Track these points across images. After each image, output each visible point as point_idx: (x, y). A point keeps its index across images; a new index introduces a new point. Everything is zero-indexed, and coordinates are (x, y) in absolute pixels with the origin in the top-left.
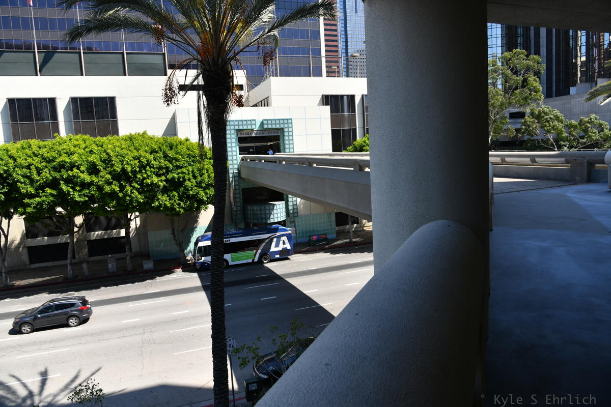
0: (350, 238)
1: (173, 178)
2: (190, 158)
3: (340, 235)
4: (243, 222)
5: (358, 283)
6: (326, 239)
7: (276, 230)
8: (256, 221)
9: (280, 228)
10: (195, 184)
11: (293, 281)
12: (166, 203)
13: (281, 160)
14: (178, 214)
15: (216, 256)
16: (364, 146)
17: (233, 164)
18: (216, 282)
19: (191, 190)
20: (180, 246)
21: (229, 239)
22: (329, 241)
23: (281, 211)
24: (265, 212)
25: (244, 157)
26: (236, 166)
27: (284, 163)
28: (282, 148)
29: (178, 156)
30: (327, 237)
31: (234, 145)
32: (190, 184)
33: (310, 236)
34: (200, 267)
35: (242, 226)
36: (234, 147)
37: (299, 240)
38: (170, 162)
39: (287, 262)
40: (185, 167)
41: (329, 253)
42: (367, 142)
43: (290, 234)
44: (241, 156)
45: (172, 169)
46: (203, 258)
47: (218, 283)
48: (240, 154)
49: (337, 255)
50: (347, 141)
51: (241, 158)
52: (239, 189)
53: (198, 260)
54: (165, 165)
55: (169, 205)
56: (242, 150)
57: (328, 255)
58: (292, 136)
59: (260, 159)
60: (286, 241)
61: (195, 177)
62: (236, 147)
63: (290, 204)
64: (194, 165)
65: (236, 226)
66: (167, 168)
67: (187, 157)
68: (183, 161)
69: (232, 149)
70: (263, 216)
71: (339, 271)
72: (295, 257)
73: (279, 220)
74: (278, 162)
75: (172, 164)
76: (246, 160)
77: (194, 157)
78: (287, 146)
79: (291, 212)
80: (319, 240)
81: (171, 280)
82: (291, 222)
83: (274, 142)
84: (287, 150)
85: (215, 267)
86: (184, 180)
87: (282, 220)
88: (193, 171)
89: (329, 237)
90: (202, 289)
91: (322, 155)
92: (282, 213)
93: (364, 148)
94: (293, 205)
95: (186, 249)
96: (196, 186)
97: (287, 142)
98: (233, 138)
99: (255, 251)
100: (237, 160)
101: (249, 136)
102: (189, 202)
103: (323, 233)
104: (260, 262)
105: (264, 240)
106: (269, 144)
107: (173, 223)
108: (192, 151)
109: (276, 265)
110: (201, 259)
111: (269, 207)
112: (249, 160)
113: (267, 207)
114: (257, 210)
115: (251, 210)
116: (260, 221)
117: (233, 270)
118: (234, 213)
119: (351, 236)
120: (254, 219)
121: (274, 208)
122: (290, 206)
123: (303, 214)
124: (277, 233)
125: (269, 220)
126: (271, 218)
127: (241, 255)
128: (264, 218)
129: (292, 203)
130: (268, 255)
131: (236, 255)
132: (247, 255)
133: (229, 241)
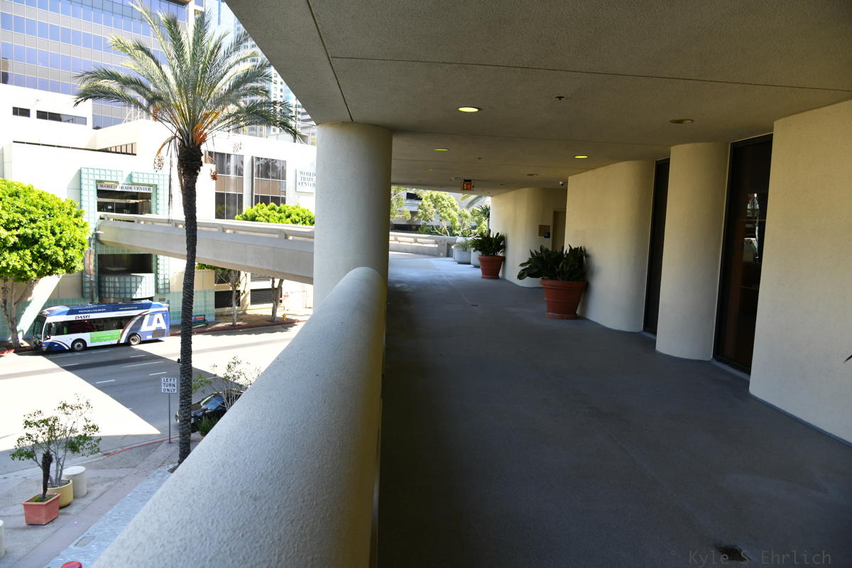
0: (233, 321)
1: (26, 234)
2: (45, 211)
3: (219, 317)
4: (98, 297)
6: (205, 320)
7: (148, 306)
8: (117, 296)
9: (153, 304)
10: (53, 241)
12: (16, 263)
13: (153, 221)
19: (49, 249)
21: (88, 315)
22: (208, 324)
23: (150, 285)
24: (131, 285)
25: (105, 215)
26: (93, 226)
28: (153, 209)
31: (91, 198)
34: (48, 349)
36: (91, 201)
39: (160, 343)
43: (166, 311)
44: (101, 213)
46: (52, 337)
48: (98, 211)
50: (232, 208)
51: (99, 216)
52: (95, 255)
53: (44, 340)
56: (101, 207)
57: (209, 337)
60: (161, 319)
62: (94, 202)
63: (161, 277)
69: (88, 204)
70: (122, 291)
73: (149, 295)
78: (161, 207)
79: (162, 287)
82: (161, 300)
83: (141, 201)
84: (161, 212)
87: (152, 295)
92: (150, 288)
93: (256, 219)
94: (164, 279)
96: (54, 244)
97: (161, 202)
98: (90, 190)
100: (94, 218)
101: (113, 189)
102: (42, 264)
104: (127, 344)
105: (134, 317)
106: (133, 201)
110: (49, 338)
111: (136, 279)
112: (112, 220)
113: (134, 279)
114: (119, 282)
115: (109, 282)
116: (122, 296)
117: (94, 352)
118: (88, 285)
119: (235, 318)
120: (115, 293)
121: (142, 281)
122: (161, 280)
123: (175, 291)
124: (150, 310)
125: (135, 295)
126: (138, 293)
127: (103, 335)
128: (128, 293)
129: (163, 276)
130: (137, 336)
131: (96, 335)
132: (111, 334)
133: (88, 317)
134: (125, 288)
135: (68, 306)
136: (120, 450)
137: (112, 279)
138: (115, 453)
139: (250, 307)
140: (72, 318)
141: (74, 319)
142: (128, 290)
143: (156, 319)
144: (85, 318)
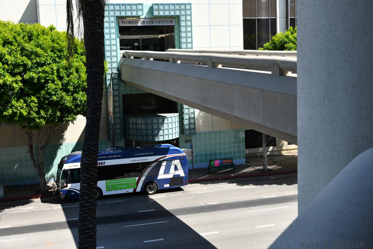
0: (264, 165)
1: (32, 78)
2: (55, 53)
3: (250, 159)
4: (123, 139)
5: (273, 225)
6: (232, 165)
7: (166, 151)
8: (140, 139)
9: (171, 148)
10: (60, 86)
11: (186, 219)
12: (23, 111)
13: (175, 58)
14: (37, 126)
15: (86, 183)
16: (286, 43)
17: (111, 63)
18: (86, 217)
19: (55, 94)
20: (39, 167)
21: (103, 161)
22: (236, 168)
23: (174, 126)
24: (153, 127)
25: (127, 53)
26: (115, 65)
27: (179, 62)
28: (177, 43)
29: (39, 50)
30: (233, 163)
31: (113, 36)
32: (54, 87)
33: (211, 161)
34: (65, 197)
35: (122, 144)
36: (113, 39)
37: (197, 166)
38: (29, 57)
39: (179, 193)
40: (49, 64)
41: (235, 184)
42: (290, 37)
43: (184, 156)
44: (123, 51)
45: (32, 67)
46: (69, 185)
47: (89, 219)
48: (121, 49)
49: (246, 187)
50: (264, 35)
51: (122, 55)
52: (118, 96)
53: (62, 188)
54: (23, 61)
55: (25, 114)
56: (124, 44)
57: (234, 186)
58: (191, 26)
59: (148, 57)
60: (179, 166)
61: (61, 78)
62: (116, 40)
63: (186, 117)
64: (59, 62)
65: (114, 144)
66: (25, 65)
67: (51, 51)
68: (46, 56)
69: (111, 43)
70: (150, 132)
71: (247, 208)
72: (189, 187)
73: (171, 138)
74: (171, 60)
75: (31, 60)
76: (129, 57)
77: (60, 51)
78: (183, 40)
79: (187, 127)
80: (222, 167)
81: (26, 213)
82: (187, 141)
83: (167, 35)
84: (184, 46)
85: (85, 198)
86: (47, 81)
87: (174, 137)
88: (58, 71)
89: (236, 162)
90: (67, 226)
91: (229, 53)
92: (174, 129)
93: (286, 45)
94: (190, 118)
95: (48, 171)
96: (61, 89)
97: (183, 35)
98: (112, 28)
99: (137, 178)
100: (117, 57)
101: (134, 25)
102: (51, 111)
103: (228, 156)
104: (144, 193)
105: (149, 163)
106: (160, 36)
107: (30, 138)
108: (58, 44)
109: (165, 198)
110: (67, 186)
111: (158, 121)
112: (132, 57)
115: (134, 123)
116: (145, 138)
121: (163, 122)
122: (186, 120)
123: (202, 131)
124: (167, 155)
125: (157, 137)
126: (160, 136)
127: (119, 183)
128: (151, 135)
129: (188, 115)
130: (154, 184)
131: (112, 183)
132: (127, 182)
133: (103, 164)
134: (147, 130)
137: (137, 120)
139: (288, 147)
143: (174, 166)
144: (100, 164)
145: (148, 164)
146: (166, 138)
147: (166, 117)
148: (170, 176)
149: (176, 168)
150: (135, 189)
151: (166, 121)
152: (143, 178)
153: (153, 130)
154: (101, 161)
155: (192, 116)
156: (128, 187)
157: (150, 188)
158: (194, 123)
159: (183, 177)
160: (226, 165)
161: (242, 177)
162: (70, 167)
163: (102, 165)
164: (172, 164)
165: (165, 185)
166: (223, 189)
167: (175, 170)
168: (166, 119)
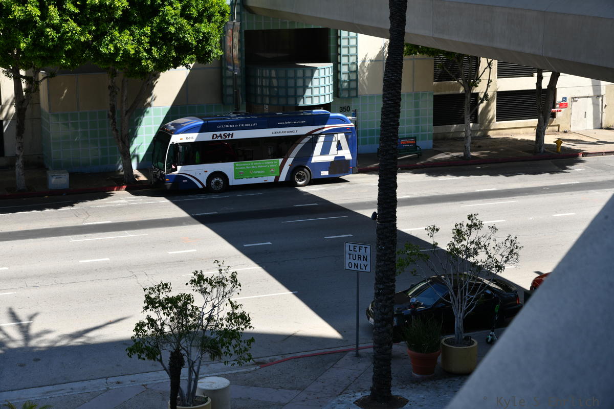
0: (464, 151)
3: (441, 142)
6: (415, 148)
7: (324, 120)
9: (331, 115)
12: (128, 47)
20: (124, 142)
21: (231, 132)
22: (421, 154)
23: (322, 83)
24: (295, 83)
30: (417, 145)
34: (172, 186)
39: (343, 185)
43: (351, 128)
46: (179, 168)
53: (169, 172)
57: (422, 177)
63: (344, 69)
71: (458, 203)
73: (322, 102)
79: (345, 86)
82: (343, 109)
87: (327, 101)
89: (421, 144)
92: (327, 88)
94: (350, 72)
104: (290, 183)
105: (300, 137)
109: (325, 190)
110: (176, 170)
113: (300, 73)
114: (278, 78)
115: (262, 77)
116: (282, 101)
117: (239, 195)
118: (229, 82)
119: (468, 145)
120: (270, 96)
121: (312, 76)
122: (343, 73)
123: (367, 93)
124: (326, 126)
125: (302, 100)
126: (307, 97)
127: (253, 167)
128: (292, 96)
129: (347, 66)
130: (305, 170)
131: (244, 166)
132: (265, 166)
133: (231, 136)
134: (287, 87)
135: (201, 117)
136: (279, 358)
137: (266, 72)
138: (272, 363)
139: (496, 124)
140: (208, 136)
141: (210, 139)
142: (291, 92)
143: (336, 142)
144: (226, 137)
145: (297, 139)
146: (316, 102)
147: (316, 68)
148: (330, 158)
149: (339, 147)
150: (277, 178)
151: (316, 75)
152: (290, 161)
153: (296, 87)
154: (228, 132)
155: (354, 68)
156: (267, 174)
157: (299, 177)
158: (357, 80)
159: (349, 160)
160: (406, 148)
161: (432, 167)
162: (181, 139)
163: (229, 137)
164: (334, 140)
165: (322, 172)
166: (410, 181)
167: (338, 150)
168: (317, 71)
